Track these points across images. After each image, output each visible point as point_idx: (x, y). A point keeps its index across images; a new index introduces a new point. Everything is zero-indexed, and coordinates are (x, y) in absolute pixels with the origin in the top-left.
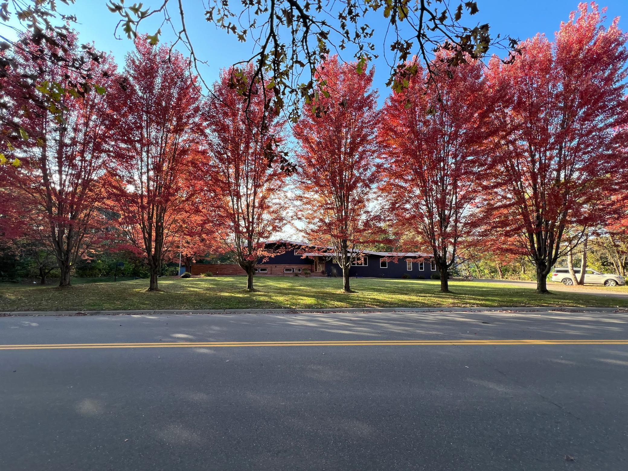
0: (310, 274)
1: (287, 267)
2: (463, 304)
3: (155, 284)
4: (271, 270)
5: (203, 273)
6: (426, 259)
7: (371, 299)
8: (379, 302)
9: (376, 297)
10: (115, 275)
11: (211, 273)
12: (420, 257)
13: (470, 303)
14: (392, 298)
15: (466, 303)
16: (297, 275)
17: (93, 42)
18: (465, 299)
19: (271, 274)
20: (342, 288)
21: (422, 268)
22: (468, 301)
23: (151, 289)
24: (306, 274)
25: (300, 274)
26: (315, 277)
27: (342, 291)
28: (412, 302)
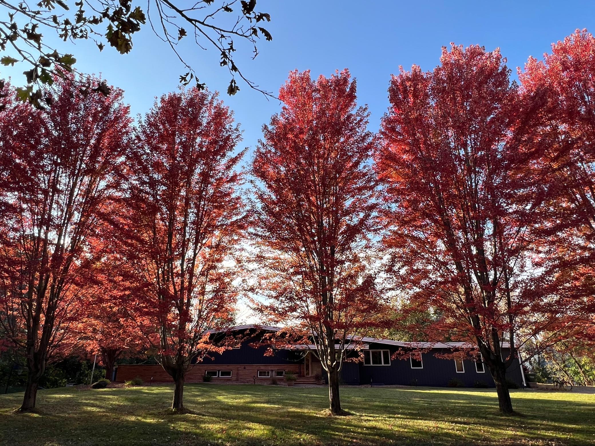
0: (295, 380)
1: (262, 368)
2: (532, 439)
3: (32, 400)
4: (238, 374)
5: (128, 380)
6: (468, 352)
7: (367, 428)
8: (380, 435)
9: (379, 425)
10: (9, 384)
11: (140, 380)
12: (457, 350)
13: (543, 438)
14: (406, 427)
15: (537, 439)
16: (274, 382)
17: (10, 77)
18: (538, 429)
19: (237, 380)
20: (327, 407)
21: (480, 369)
22: (543, 433)
23: (26, 408)
24: (289, 379)
25: (281, 380)
26: (303, 386)
27: (327, 412)
28: (439, 435)
